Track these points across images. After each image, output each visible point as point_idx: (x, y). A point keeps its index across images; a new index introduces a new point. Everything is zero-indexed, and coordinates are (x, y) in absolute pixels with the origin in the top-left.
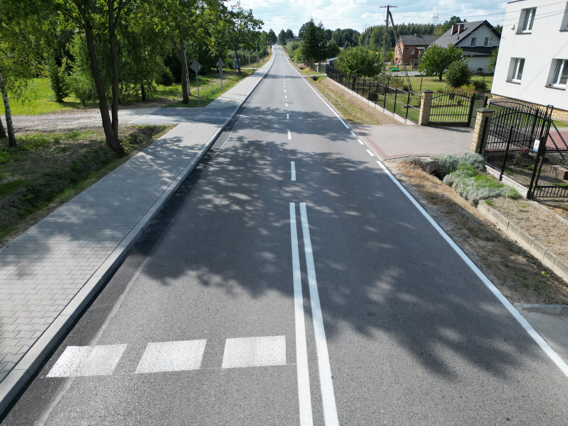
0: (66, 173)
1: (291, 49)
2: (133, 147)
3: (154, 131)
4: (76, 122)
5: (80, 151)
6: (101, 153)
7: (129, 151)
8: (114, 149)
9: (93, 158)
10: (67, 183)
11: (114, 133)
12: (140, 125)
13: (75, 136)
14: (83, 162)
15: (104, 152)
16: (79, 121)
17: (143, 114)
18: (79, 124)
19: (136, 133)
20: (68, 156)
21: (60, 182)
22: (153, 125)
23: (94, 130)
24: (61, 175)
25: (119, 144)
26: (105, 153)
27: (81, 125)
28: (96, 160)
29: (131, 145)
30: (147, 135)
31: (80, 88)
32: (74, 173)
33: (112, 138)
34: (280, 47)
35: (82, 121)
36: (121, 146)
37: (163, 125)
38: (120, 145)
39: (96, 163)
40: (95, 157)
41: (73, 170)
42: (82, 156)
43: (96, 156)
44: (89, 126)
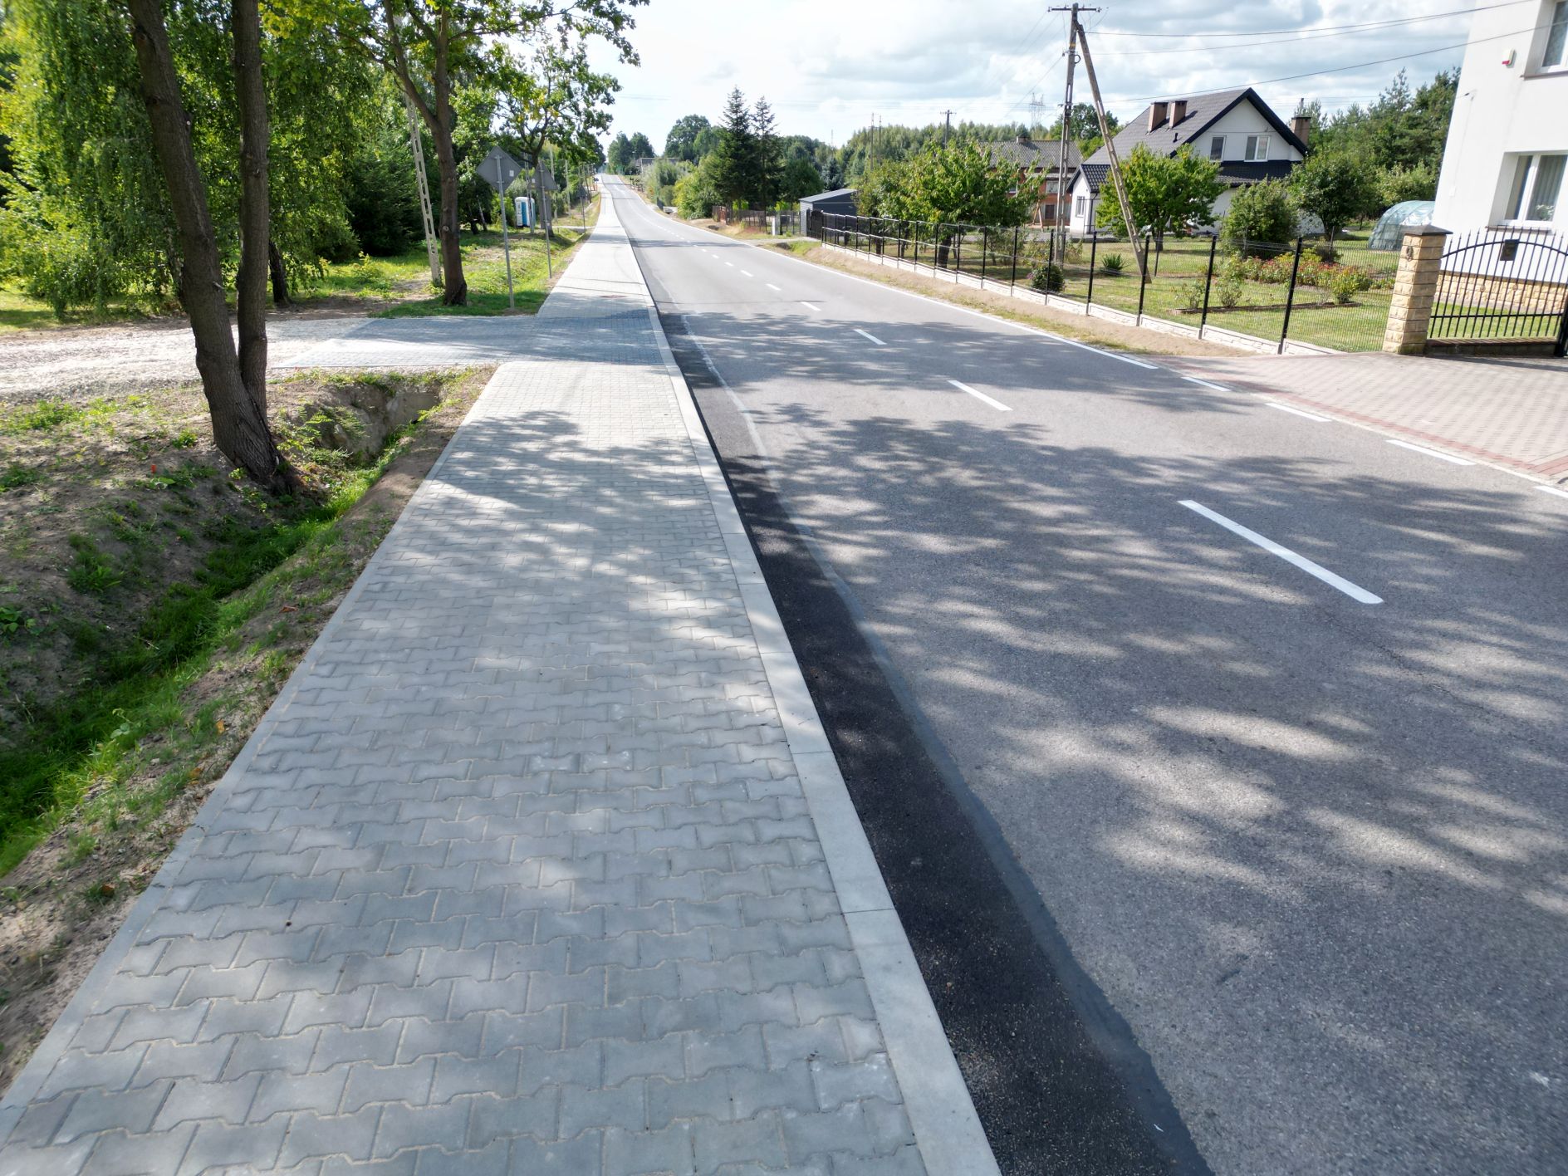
0: (45, 603)
1: (656, 183)
2: (323, 463)
3: (392, 395)
4: (46, 368)
5: (96, 483)
6: (199, 492)
7: (317, 477)
8: (252, 473)
9: (167, 518)
10: (57, 664)
11: (251, 400)
12: (334, 374)
13: (57, 421)
14: (126, 539)
15: (210, 485)
16: (57, 366)
17: (319, 337)
18: (64, 375)
19: (326, 403)
20: (43, 513)
21: (18, 660)
22: (385, 371)
23: (133, 396)
24: (21, 622)
25: (272, 450)
26: (216, 491)
27: (72, 380)
28: (184, 527)
29: (318, 453)
30: (369, 412)
31: (43, 256)
32: (86, 599)
33: (242, 420)
34: (619, 178)
35: (70, 364)
36: (282, 460)
37: (426, 369)
38: (279, 454)
39: (187, 540)
40: (177, 512)
41: (80, 586)
42: (118, 509)
43: (179, 506)
44: (110, 381)
